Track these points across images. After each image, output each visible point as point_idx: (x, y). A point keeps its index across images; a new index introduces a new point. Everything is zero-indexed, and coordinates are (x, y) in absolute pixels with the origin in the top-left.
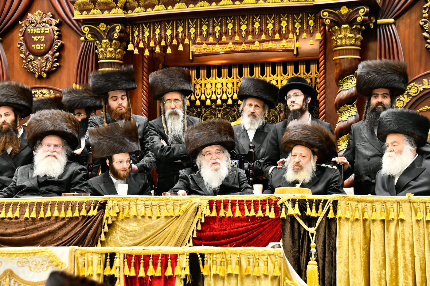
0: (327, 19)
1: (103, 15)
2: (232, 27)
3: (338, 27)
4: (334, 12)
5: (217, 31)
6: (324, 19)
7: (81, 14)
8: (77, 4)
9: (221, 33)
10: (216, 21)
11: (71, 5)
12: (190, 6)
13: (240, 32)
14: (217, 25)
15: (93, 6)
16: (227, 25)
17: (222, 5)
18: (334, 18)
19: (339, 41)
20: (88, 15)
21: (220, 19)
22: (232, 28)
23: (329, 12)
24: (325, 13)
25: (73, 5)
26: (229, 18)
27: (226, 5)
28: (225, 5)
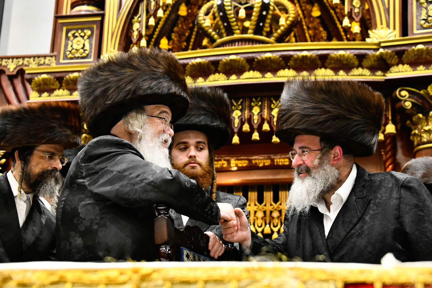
0: (406, 101)
1: (71, 97)
2: (258, 111)
3: (423, 115)
4: (417, 91)
5: (236, 117)
6: (402, 100)
7: (40, 96)
8: (36, 83)
9: (242, 119)
10: (235, 104)
11: (28, 85)
12: (198, 81)
13: (270, 118)
14: (237, 109)
15: (59, 85)
16: (251, 108)
17: (246, 79)
18: (417, 100)
19: (425, 135)
20: (49, 98)
21: (241, 100)
22: (259, 113)
23: (409, 92)
24: (404, 93)
25: (30, 84)
26: (254, 100)
27: (252, 78)
28: (250, 78)
